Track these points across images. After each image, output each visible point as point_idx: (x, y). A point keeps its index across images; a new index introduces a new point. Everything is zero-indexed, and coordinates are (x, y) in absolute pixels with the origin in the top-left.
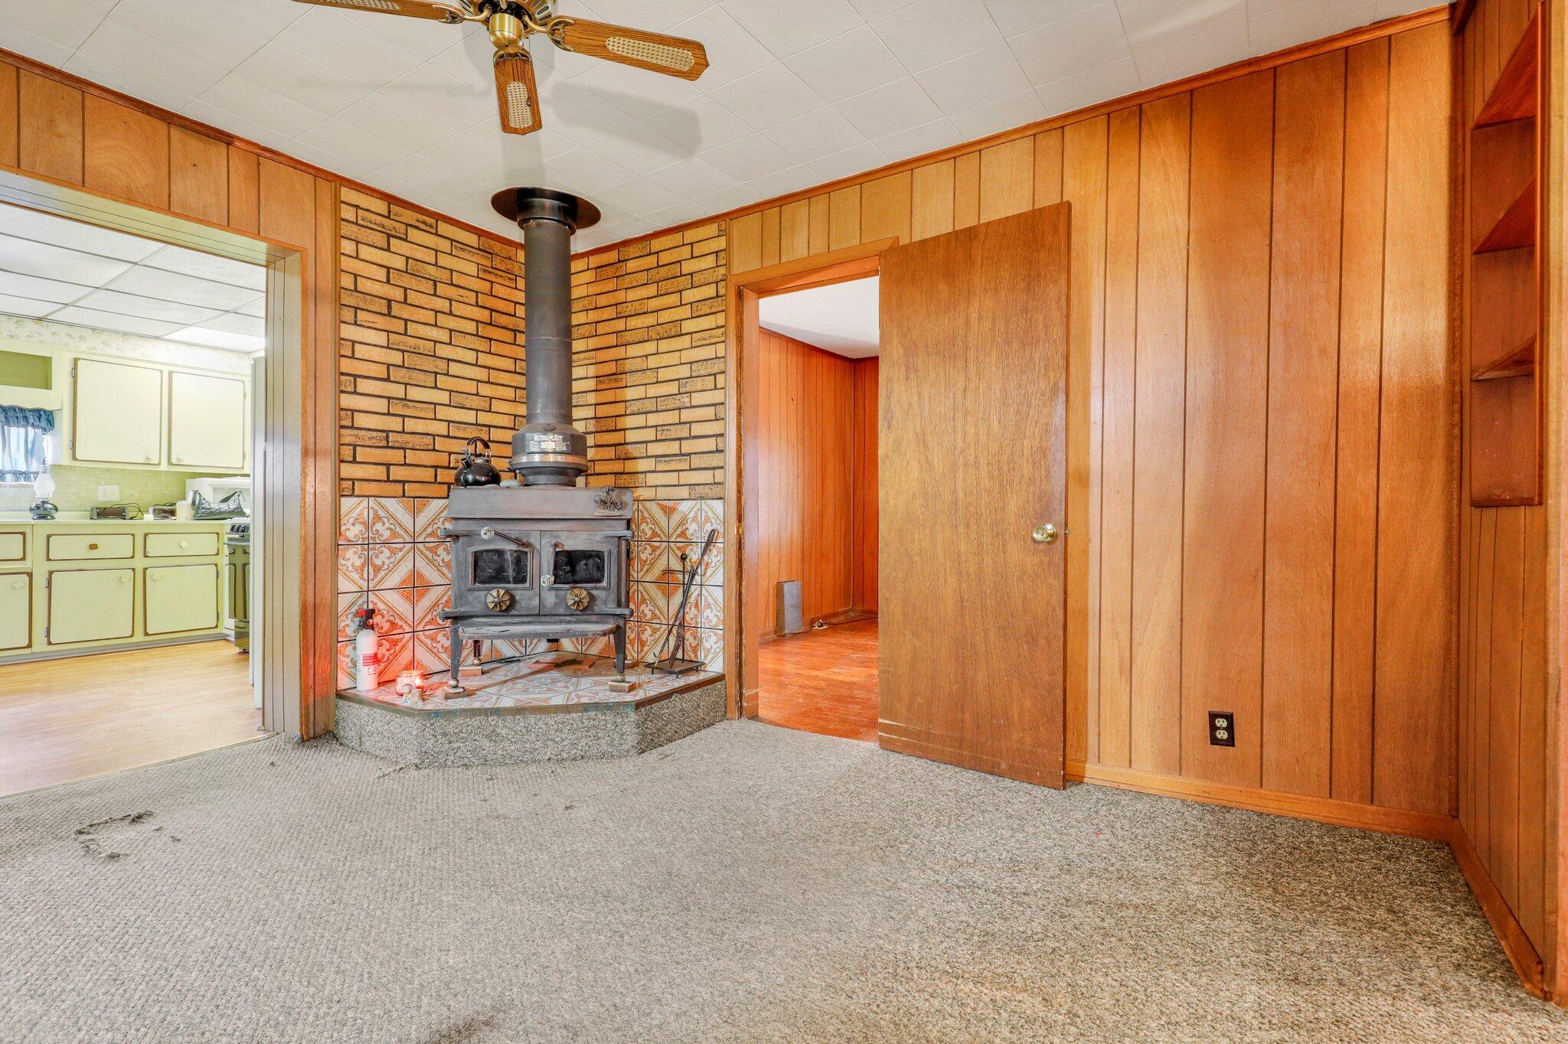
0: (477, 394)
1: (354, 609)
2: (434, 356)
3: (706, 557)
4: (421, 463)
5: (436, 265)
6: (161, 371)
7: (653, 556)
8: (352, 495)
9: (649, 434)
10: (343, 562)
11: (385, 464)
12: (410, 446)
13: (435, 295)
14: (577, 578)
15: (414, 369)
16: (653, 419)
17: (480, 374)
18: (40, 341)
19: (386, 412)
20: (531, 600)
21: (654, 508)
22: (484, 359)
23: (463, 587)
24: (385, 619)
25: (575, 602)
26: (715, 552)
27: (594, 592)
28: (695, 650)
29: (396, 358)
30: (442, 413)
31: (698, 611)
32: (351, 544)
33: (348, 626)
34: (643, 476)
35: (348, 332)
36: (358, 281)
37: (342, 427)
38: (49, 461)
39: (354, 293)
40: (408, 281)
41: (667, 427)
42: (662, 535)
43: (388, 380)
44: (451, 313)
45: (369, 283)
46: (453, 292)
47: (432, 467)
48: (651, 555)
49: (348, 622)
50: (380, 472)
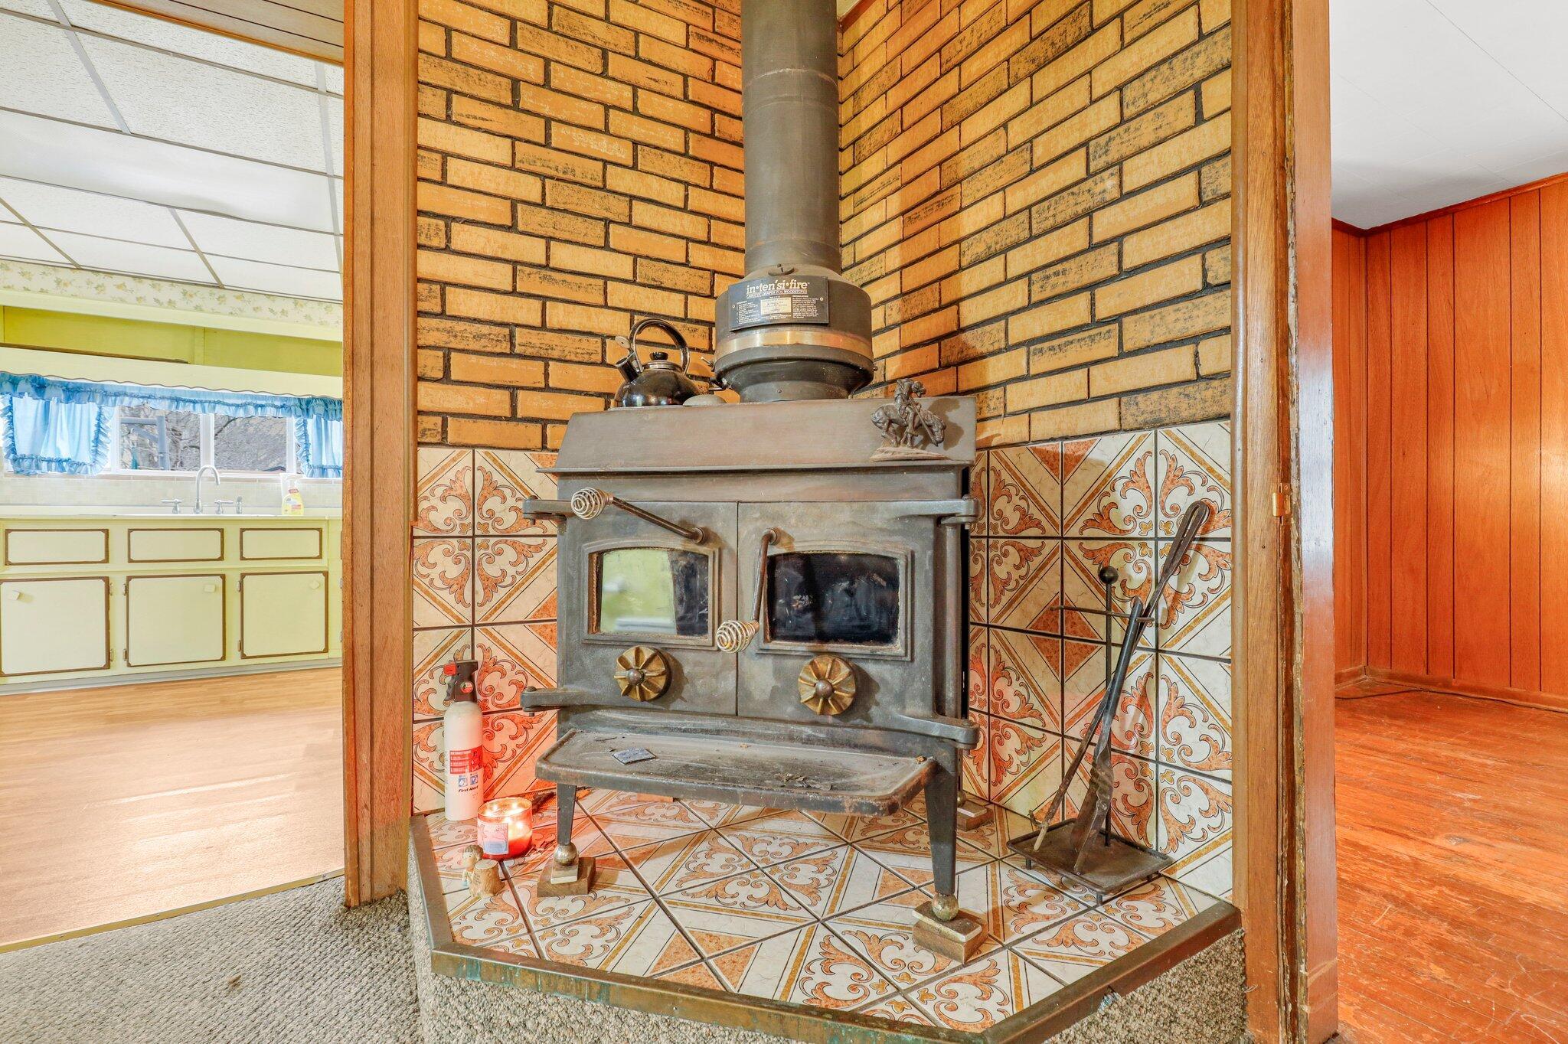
0: (686, 264)
1: (447, 659)
2: (603, 189)
3: (1173, 581)
4: (578, 388)
5: (607, 19)
7: (1023, 571)
8: (442, 443)
9: (1015, 296)
10: (423, 570)
11: (507, 388)
12: (556, 354)
13: (604, 75)
14: (827, 626)
15: (565, 211)
16: (1020, 261)
17: (694, 227)
19: (510, 289)
20: (716, 676)
21: (1027, 464)
22: (700, 200)
23: (575, 636)
24: (507, 680)
25: (816, 696)
26: (1201, 565)
27: (871, 669)
28: (1139, 815)
29: (529, 188)
30: (620, 295)
31: (1148, 716)
32: (439, 536)
33: (434, 691)
34: (998, 392)
35: (432, 133)
36: (454, 41)
37: (420, 314)
39: (445, 63)
40: (550, 46)
41: (1059, 267)
42: (1045, 523)
43: (512, 228)
44: (635, 112)
45: (475, 45)
46: (639, 73)
47: (599, 395)
48: (1017, 567)
49: (434, 684)
50: (498, 403)
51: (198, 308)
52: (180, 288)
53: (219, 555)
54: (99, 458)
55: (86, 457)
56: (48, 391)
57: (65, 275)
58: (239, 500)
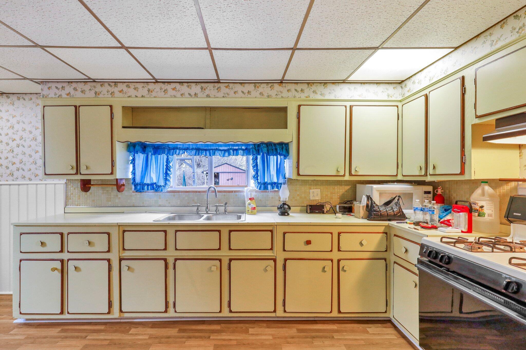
6: (346, 107)
18: (282, 97)
38: (287, 176)
51: (208, 96)
52: (199, 86)
53: (218, 247)
54: (167, 182)
55: (162, 183)
56: (148, 149)
57: (151, 86)
58: (226, 204)
